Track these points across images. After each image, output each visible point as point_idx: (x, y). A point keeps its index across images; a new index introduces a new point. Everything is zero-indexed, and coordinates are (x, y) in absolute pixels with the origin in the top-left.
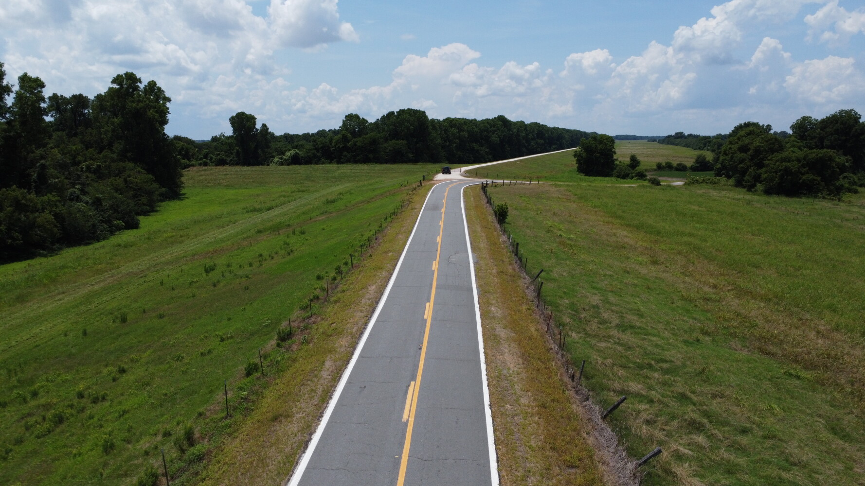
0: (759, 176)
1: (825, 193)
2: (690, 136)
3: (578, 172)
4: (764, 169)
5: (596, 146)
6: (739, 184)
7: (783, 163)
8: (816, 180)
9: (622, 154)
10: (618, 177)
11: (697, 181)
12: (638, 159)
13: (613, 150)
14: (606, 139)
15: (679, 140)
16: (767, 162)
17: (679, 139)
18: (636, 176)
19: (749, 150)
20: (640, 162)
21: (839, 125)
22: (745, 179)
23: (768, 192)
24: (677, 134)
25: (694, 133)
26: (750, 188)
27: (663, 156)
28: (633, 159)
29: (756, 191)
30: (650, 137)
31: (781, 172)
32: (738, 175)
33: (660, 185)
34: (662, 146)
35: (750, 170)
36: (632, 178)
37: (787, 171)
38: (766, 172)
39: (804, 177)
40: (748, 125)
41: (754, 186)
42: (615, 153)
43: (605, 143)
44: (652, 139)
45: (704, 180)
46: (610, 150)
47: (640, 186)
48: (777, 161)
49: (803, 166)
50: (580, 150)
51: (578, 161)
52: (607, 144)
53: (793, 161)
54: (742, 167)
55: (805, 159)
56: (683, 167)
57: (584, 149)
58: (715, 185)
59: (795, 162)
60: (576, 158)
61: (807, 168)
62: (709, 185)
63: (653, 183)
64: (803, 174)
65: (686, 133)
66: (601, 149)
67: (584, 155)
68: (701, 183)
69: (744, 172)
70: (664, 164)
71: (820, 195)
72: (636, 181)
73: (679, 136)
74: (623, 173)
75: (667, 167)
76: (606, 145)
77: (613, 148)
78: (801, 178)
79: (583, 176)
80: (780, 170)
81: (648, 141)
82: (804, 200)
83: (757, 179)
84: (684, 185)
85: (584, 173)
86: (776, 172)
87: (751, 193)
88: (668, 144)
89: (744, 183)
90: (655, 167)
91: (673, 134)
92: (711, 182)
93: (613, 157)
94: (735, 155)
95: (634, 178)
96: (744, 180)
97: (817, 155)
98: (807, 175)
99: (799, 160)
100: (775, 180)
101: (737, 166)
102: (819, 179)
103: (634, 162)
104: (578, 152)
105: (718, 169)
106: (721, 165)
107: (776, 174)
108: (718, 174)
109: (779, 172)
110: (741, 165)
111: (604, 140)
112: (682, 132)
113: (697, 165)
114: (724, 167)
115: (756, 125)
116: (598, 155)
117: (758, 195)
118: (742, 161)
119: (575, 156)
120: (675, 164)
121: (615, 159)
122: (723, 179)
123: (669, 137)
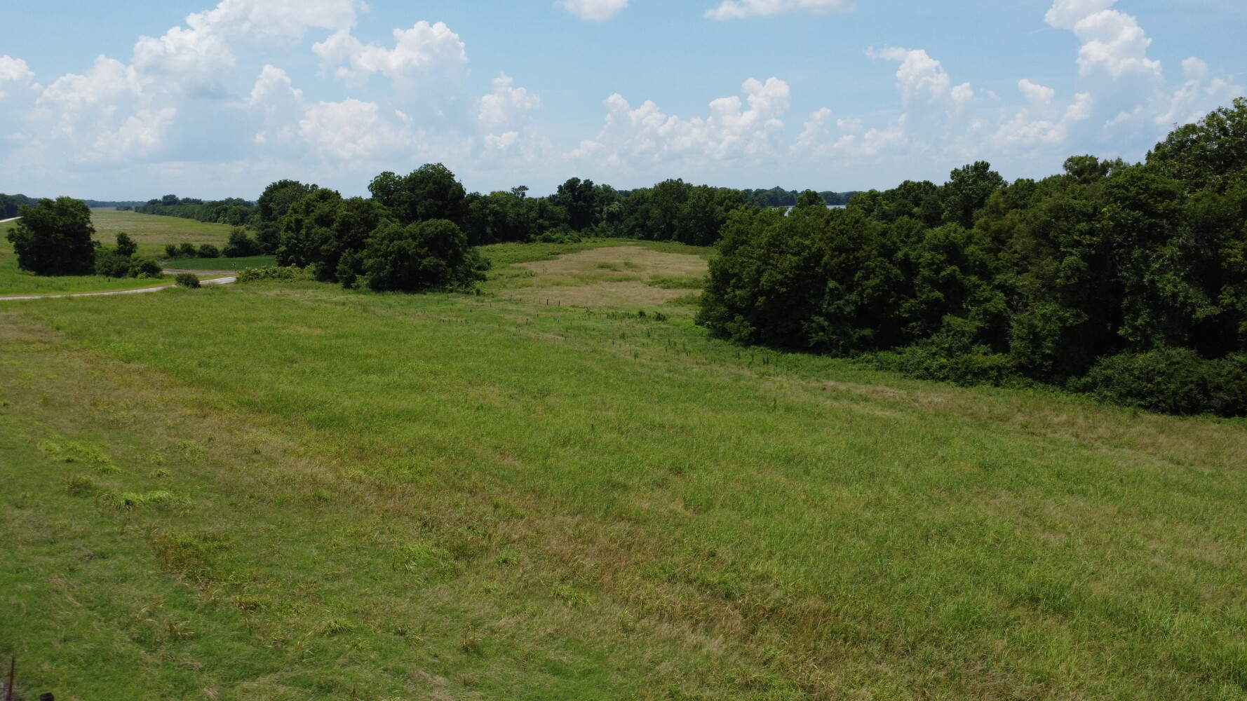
0: (360, 262)
1: (456, 283)
2: (187, 201)
3: (21, 270)
4: (365, 252)
5: (54, 219)
6: (327, 275)
7: (395, 242)
8: (441, 266)
9: (104, 232)
10: (107, 274)
11: (258, 274)
12: (131, 240)
13: (88, 225)
14: (72, 206)
15: (170, 208)
16: (370, 240)
17: (168, 206)
18: (142, 271)
19: (332, 221)
20: (135, 245)
21: (431, 185)
22: (338, 268)
23: (378, 286)
24: (165, 198)
25: (193, 196)
26: (349, 284)
27: (161, 233)
28: (123, 239)
29: (358, 286)
30: (118, 203)
31: (393, 255)
32: (322, 262)
33: (200, 286)
34: (146, 217)
35: (344, 254)
36: (135, 275)
37: (402, 254)
38: (369, 257)
39: (425, 262)
40: (284, 184)
41: (353, 279)
42: (94, 231)
43: (71, 213)
44: (125, 207)
45: (267, 272)
46: (83, 226)
47: (164, 291)
48: (384, 239)
49: (421, 245)
50: (20, 227)
51: (19, 248)
52: (77, 214)
53: (406, 238)
54: (327, 251)
55: (421, 234)
56: (211, 251)
57: (28, 226)
58: (286, 280)
59: (410, 240)
60: (14, 243)
61: (426, 248)
62: (278, 280)
63: (187, 284)
64: (423, 257)
65: (181, 197)
66: (65, 225)
67: (30, 237)
68: (264, 277)
69: (333, 258)
70: (178, 247)
71: (448, 287)
72: (145, 280)
73: (170, 201)
74: (115, 267)
75: (185, 252)
76: (74, 216)
77: (89, 222)
78: (421, 263)
79: (31, 278)
80: (391, 253)
81: (118, 209)
82: (429, 296)
83: (358, 268)
84: (238, 280)
85: (34, 270)
86: (385, 256)
87: (351, 290)
88: (154, 213)
89: (337, 275)
90: (164, 253)
91: (160, 198)
92: (279, 276)
93: (89, 239)
94: (313, 231)
95: (139, 276)
96: (337, 270)
97: (436, 229)
98: (428, 259)
99: (414, 237)
100: (385, 268)
101: (317, 248)
102: (444, 263)
103: (126, 245)
104: (16, 232)
105: (282, 253)
106: (287, 246)
107: (386, 259)
108: (284, 262)
109: (391, 256)
110: (324, 247)
111: (68, 207)
112: (174, 196)
113: (233, 246)
114: (291, 250)
115: (296, 184)
116: (60, 236)
117: (364, 293)
118: (325, 240)
119: (11, 237)
120: (197, 246)
121: (94, 242)
122: (293, 269)
123: (153, 202)
